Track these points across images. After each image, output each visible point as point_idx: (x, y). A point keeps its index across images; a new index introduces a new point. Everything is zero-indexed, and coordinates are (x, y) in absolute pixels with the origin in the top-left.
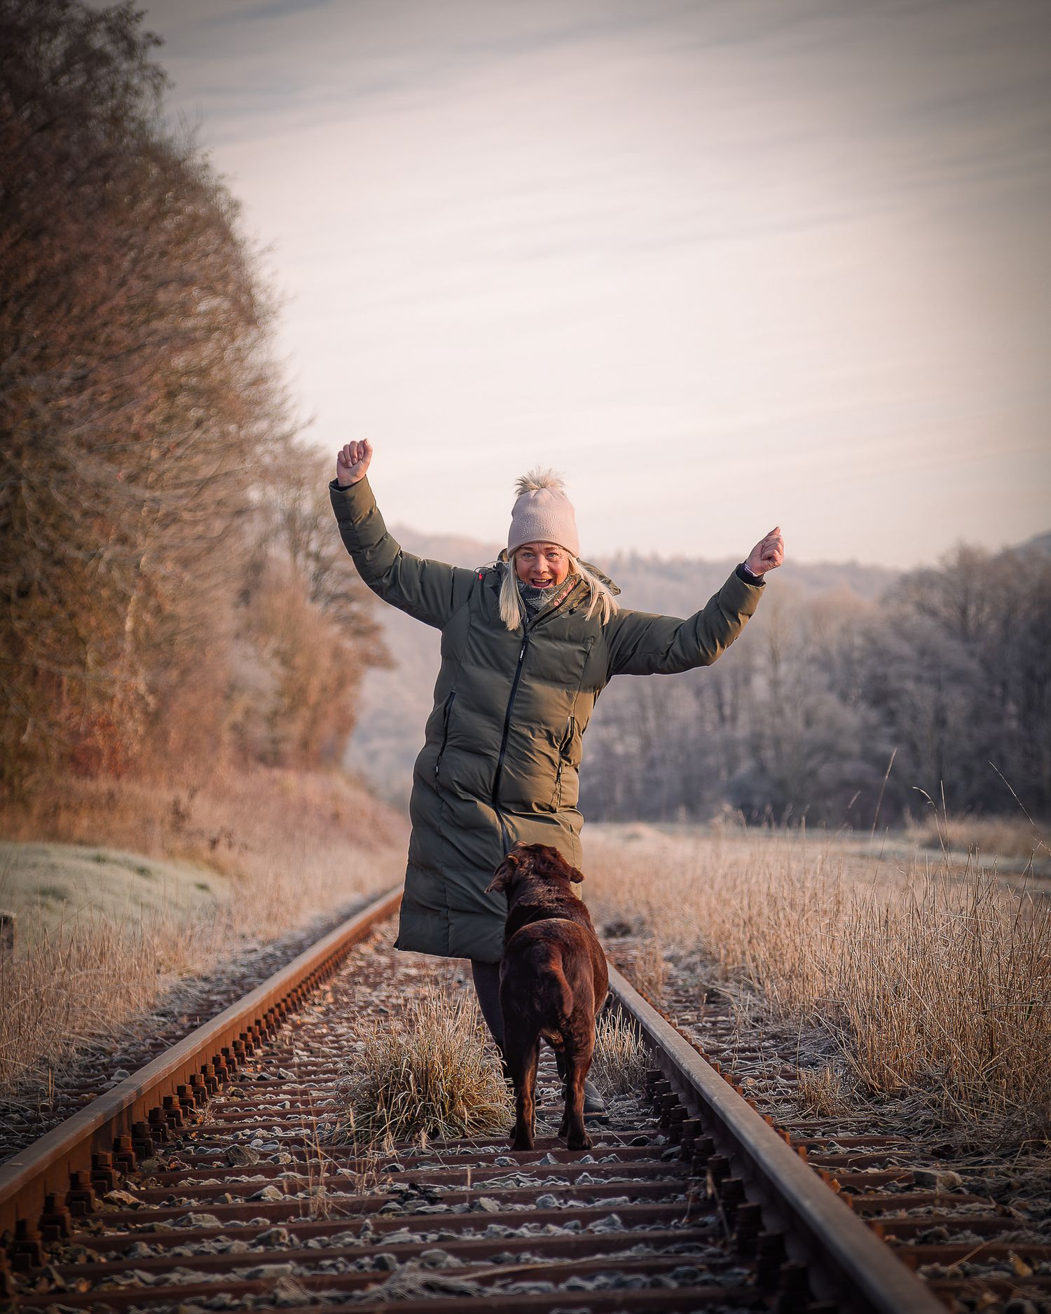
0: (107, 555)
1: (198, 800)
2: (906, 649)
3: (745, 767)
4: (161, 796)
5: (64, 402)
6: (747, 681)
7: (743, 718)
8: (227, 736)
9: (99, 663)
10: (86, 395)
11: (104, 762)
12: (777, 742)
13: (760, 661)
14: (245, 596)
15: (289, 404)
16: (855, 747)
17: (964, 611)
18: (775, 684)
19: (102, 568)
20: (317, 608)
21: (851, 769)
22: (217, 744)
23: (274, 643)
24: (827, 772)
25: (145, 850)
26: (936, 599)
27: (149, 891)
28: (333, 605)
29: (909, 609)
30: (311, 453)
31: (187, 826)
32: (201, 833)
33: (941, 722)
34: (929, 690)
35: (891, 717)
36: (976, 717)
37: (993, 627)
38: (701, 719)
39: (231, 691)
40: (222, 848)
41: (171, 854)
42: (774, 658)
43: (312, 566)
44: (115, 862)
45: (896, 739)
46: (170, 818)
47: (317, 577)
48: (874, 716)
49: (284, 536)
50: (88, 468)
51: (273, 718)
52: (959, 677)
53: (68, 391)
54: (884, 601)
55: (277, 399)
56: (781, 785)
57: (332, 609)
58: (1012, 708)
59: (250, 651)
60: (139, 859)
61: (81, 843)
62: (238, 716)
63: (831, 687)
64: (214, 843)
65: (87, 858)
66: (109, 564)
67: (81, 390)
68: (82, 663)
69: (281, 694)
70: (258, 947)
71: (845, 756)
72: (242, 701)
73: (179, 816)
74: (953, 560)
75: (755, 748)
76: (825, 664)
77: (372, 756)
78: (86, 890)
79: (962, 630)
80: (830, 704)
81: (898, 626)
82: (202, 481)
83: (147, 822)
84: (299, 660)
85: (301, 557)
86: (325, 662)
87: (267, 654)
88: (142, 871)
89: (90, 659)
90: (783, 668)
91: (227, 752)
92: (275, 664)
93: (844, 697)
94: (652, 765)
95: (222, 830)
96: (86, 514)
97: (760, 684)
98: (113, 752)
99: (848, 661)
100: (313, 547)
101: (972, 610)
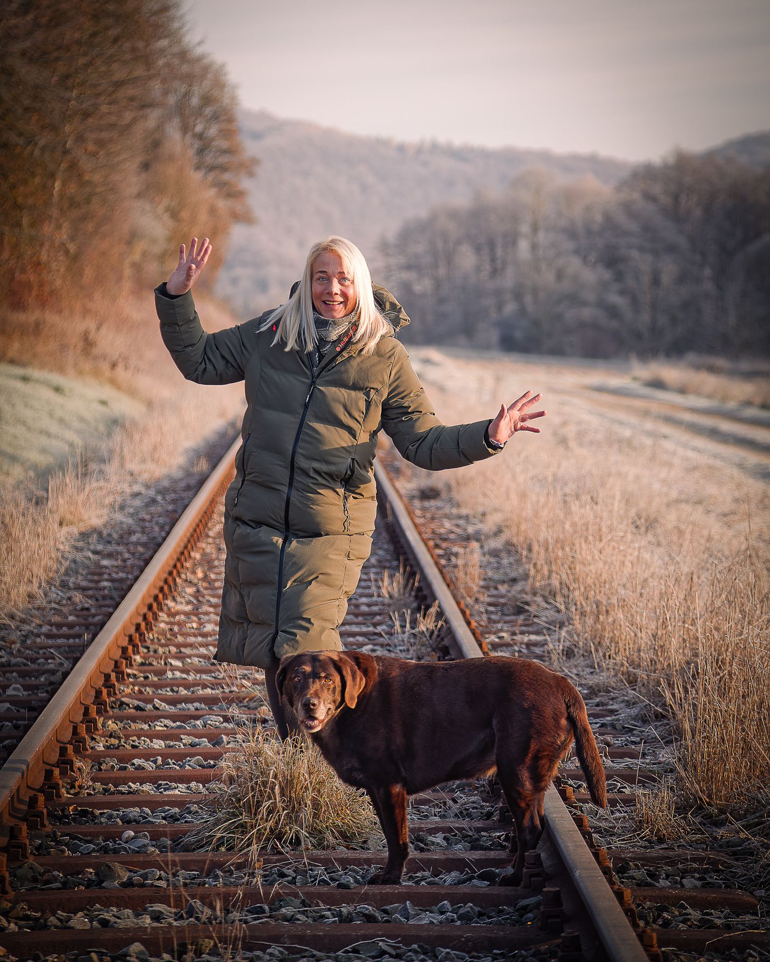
0: (42, 142)
1: (104, 330)
2: (633, 227)
3: (510, 308)
4: (76, 326)
5: (13, 21)
6: (514, 243)
7: (510, 272)
8: (128, 272)
9: (33, 225)
10: (30, 17)
11: (34, 293)
12: (535, 291)
13: (525, 228)
14: (146, 166)
15: (185, 29)
16: (591, 297)
17: (676, 198)
18: (534, 247)
19: (37, 152)
20: (197, 176)
21: (587, 313)
22: (120, 279)
23: (166, 202)
24: (571, 315)
25: (61, 370)
26: (657, 189)
27: (62, 406)
28: (212, 173)
29: (636, 196)
30: (199, 59)
31: (96, 351)
32: (104, 357)
33: (656, 281)
34: (649, 258)
35: (619, 277)
36: (682, 279)
37: (698, 213)
38: (478, 269)
39: (132, 238)
40: (120, 370)
41: (80, 373)
42: (535, 229)
43: (197, 144)
44: (37, 381)
45: (622, 293)
46: (81, 345)
47: (201, 152)
48: (607, 275)
49: (176, 122)
50: (29, 73)
51: (162, 257)
52: (671, 249)
53: (15, 14)
54: (619, 189)
55: (176, 25)
56: (536, 323)
57: (211, 177)
58: (707, 272)
59: (148, 207)
60: (56, 378)
61: (12, 362)
62: (137, 257)
63: (577, 252)
64: (114, 366)
65: (16, 377)
66: (43, 149)
67: (26, 13)
68: (18, 224)
69: (170, 239)
70: (143, 490)
71: (584, 304)
72: (140, 247)
73: (88, 343)
74: (671, 160)
75: (518, 295)
76: (571, 233)
77: (235, 281)
78: (13, 406)
79: (675, 214)
80: (574, 265)
81: (627, 208)
82: (117, 82)
83: (64, 347)
84: (185, 214)
85: (188, 137)
86: (203, 216)
87: (160, 209)
88: (58, 390)
89: (25, 221)
90: (541, 236)
91: (127, 285)
92: (166, 217)
93: (585, 259)
94: (441, 301)
95: (120, 356)
96: (26, 109)
97: (524, 246)
98: (41, 285)
99: (589, 232)
100: (199, 128)
101: (683, 199)
